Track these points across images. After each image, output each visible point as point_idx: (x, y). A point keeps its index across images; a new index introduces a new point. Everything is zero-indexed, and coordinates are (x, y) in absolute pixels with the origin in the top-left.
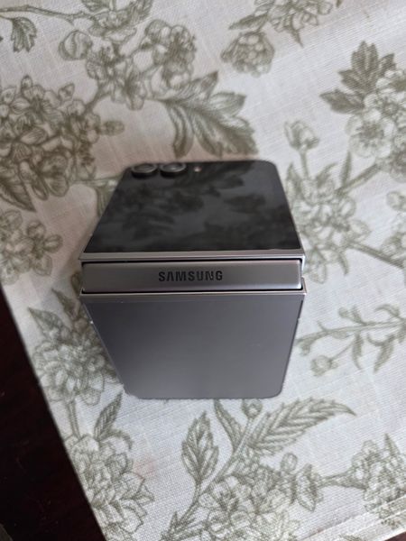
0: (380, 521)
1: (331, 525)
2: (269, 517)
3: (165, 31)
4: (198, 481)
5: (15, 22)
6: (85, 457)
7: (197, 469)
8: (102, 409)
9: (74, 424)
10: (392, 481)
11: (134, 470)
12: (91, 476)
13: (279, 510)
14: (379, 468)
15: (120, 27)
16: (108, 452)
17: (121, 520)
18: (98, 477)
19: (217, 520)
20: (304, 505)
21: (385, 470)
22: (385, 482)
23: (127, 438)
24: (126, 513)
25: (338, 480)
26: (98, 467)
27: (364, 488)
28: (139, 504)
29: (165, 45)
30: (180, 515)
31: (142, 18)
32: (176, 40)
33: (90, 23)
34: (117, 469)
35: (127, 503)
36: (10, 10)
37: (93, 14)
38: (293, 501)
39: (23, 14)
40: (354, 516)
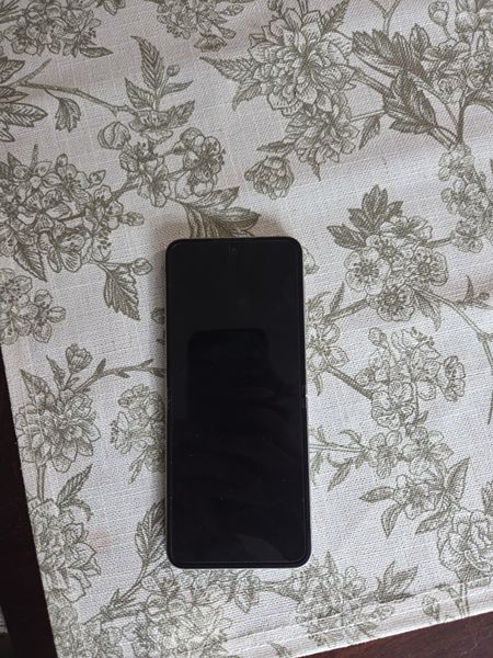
0: (307, 636)
1: (261, 630)
2: (204, 610)
3: (199, 140)
4: (146, 564)
5: (62, 101)
6: (44, 520)
7: (147, 552)
8: (70, 478)
9: (41, 488)
10: (326, 598)
11: (88, 542)
12: (45, 539)
13: (215, 606)
14: (316, 583)
15: (158, 128)
16: (67, 519)
17: (65, 587)
18: (52, 542)
19: (155, 603)
20: (239, 605)
21: (321, 586)
22: (320, 598)
23: (88, 509)
24: (72, 581)
25: (276, 587)
26: (55, 532)
27: (299, 599)
28: (85, 575)
29: (196, 153)
30: (122, 593)
31: (181, 124)
32: (207, 151)
33: (133, 117)
34: (71, 537)
35: (75, 571)
36: (59, 89)
37: (136, 110)
38: (230, 599)
39: (71, 96)
40: (284, 625)
